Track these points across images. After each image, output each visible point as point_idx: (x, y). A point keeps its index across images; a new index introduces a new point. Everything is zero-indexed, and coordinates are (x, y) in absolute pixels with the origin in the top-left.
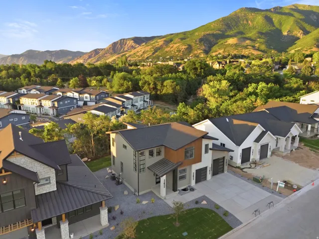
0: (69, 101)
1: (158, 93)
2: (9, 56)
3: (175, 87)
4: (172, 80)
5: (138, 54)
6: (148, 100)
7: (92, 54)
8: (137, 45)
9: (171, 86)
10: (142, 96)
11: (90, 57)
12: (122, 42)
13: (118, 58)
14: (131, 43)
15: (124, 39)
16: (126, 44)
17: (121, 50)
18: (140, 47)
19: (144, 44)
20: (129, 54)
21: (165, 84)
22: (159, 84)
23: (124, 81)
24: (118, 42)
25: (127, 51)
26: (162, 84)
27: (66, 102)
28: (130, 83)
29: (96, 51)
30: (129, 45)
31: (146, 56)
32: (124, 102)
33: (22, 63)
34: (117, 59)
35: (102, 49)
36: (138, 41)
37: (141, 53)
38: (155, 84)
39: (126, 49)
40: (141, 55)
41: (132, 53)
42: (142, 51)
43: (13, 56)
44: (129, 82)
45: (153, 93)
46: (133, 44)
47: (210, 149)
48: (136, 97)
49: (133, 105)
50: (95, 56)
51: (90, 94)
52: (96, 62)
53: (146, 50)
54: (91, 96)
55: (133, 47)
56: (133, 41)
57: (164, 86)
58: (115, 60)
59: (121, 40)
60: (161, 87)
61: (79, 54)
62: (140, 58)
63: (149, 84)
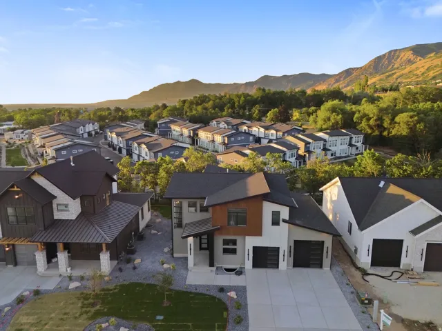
0: (243, 138)
1: (385, 133)
2: (242, 85)
3: (415, 125)
4: (411, 113)
5: (418, 72)
6: (359, 145)
7: (340, 77)
8: (419, 58)
9: (407, 123)
10: (348, 137)
11: (337, 81)
12: (393, 55)
13: (381, 80)
14: (409, 55)
15: (396, 50)
16: (398, 58)
17: (388, 67)
18: (423, 61)
19: (432, 55)
20: (401, 73)
21: (397, 119)
22: (387, 119)
23: (332, 113)
24: (384, 55)
25: (398, 68)
26: (393, 119)
27: (239, 139)
28: (340, 116)
29: (348, 72)
30: (405, 58)
31: (432, 74)
32: (309, 143)
33: (253, 92)
34: (378, 82)
35: (358, 68)
36: (421, 51)
37: (423, 70)
38: (380, 119)
39: (396, 66)
40: (423, 74)
41: (406, 71)
42: (426, 68)
43: (247, 84)
44: (338, 115)
45: (377, 133)
46: (412, 57)
47: (284, 221)
48: (334, 138)
49: (325, 149)
50: (345, 79)
51: (277, 131)
52: (345, 87)
53: (434, 64)
54: (278, 133)
55: (410, 62)
56: (412, 52)
57: (396, 123)
58: (375, 83)
59: (391, 52)
60: (390, 124)
61: (323, 77)
62: (420, 79)
63: (369, 119)
